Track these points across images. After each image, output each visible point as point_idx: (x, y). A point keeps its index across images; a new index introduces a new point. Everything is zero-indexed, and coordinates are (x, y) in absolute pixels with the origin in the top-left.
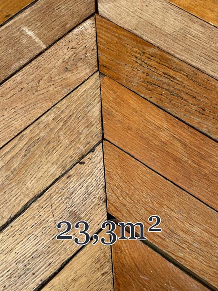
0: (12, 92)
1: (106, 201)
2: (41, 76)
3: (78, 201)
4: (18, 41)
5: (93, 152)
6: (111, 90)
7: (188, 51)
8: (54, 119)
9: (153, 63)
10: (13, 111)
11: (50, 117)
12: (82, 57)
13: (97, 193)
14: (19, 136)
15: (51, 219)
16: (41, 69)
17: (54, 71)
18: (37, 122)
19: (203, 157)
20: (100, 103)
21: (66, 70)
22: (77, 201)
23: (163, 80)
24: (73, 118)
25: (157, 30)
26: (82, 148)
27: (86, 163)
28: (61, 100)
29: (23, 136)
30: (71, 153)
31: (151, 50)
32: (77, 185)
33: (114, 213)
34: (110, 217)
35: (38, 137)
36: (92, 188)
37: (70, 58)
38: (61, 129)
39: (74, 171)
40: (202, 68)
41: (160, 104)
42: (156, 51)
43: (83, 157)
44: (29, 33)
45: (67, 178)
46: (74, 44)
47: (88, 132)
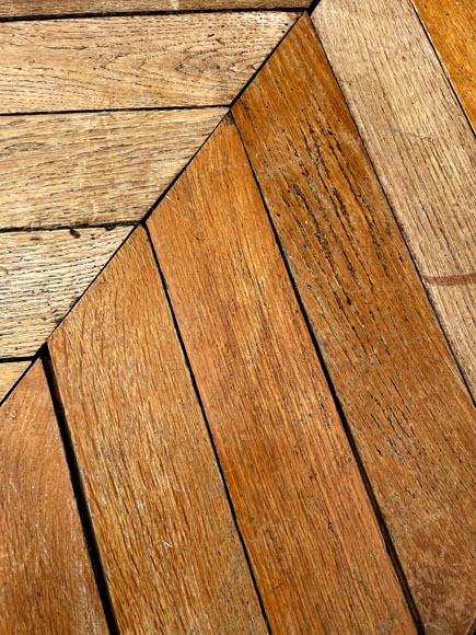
0: (65, 43)
1: (59, 322)
2: (130, 49)
3: (18, 289)
5: (108, 230)
6: (224, 154)
7: (411, 188)
8: (91, 131)
9: (330, 160)
10: (41, 72)
11: (89, 123)
12: (223, 66)
13: (58, 298)
14: (15, 118)
16: (140, 38)
17: (160, 57)
18: (62, 116)
19: (278, 376)
20: (188, 160)
21: (179, 68)
22: (15, 286)
23: (325, 201)
24: (122, 152)
25: (386, 111)
26: (96, 209)
27: (82, 238)
28: (130, 109)
29: (21, 121)
30: (72, 204)
31: (346, 137)
32: (37, 261)
33: (54, 350)
35: (42, 141)
36: (57, 285)
37: (201, 52)
38: (89, 155)
39: (52, 236)
40: (409, 232)
41: (283, 237)
42: (354, 144)
43: (85, 226)
45: (32, 239)
46: (226, 35)
47: (127, 193)
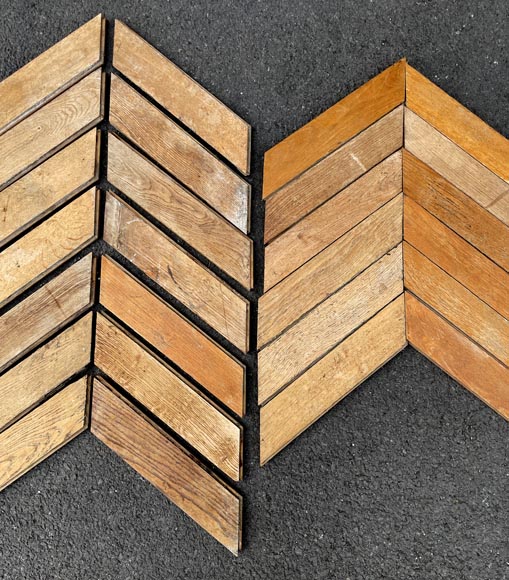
0: (343, 202)
1: (403, 279)
2: (363, 192)
3: (386, 278)
4: (346, 164)
5: (396, 248)
6: (411, 206)
7: (466, 184)
8: (371, 223)
9: (440, 190)
10: (344, 215)
11: (368, 222)
12: (392, 180)
13: (398, 274)
14: (348, 233)
15: (369, 287)
16: (363, 186)
17: (372, 189)
18: (360, 224)
19: (466, 258)
20: (402, 215)
21: (380, 189)
23: (446, 203)
24: (384, 224)
25: (446, 166)
26: (389, 244)
27: (392, 254)
28: (377, 210)
29: (350, 233)
30: (382, 247)
31: (440, 180)
32: (385, 268)
33: (408, 286)
34: (405, 289)
35: (360, 235)
36: (395, 271)
37: (383, 180)
38: (376, 231)
39: (384, 259)
40: (473, 197)
41: (442, 220)
42: (442, 181)
43: (390, 251)
44: (355, 158)
45: (379, 263)
46: (386, 170)
47: (393, 234)
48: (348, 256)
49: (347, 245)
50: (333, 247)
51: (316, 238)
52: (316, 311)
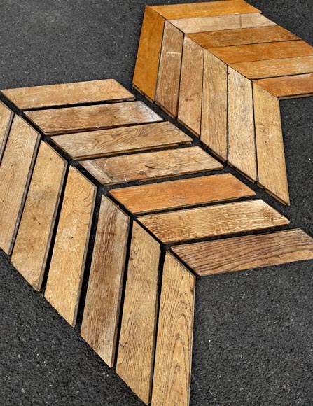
1: (245, 77)
4: (171, 58)
5: (228, 69)
6: (214, 51)
7: (223, 26)
9: (217, 36)
11: (206, 70)
12: (195, 48)
13: (241, 77)
15: (237, 92)
16: (187, 60)
17: (192, 58)
20: (215, 56)
21: (195, 55)
23: (225, 38)
24: (212, 65)
25: (208, 27)
26: (224, 71)
27: (230, 73)
28: (203, 63)
31: (212, 33)
34: (251, 80)
36: (238, 78)
37: (192, 51)
40: (231, 28)
41: (231, 45)
43: (227, 73)
44: (171, 53)
46: (188, 47)
47: (221, 65)
48: (214, 89)
49: (209, 86)
50: (204, 91)
51: (193, 95)
52: (229, 121)
